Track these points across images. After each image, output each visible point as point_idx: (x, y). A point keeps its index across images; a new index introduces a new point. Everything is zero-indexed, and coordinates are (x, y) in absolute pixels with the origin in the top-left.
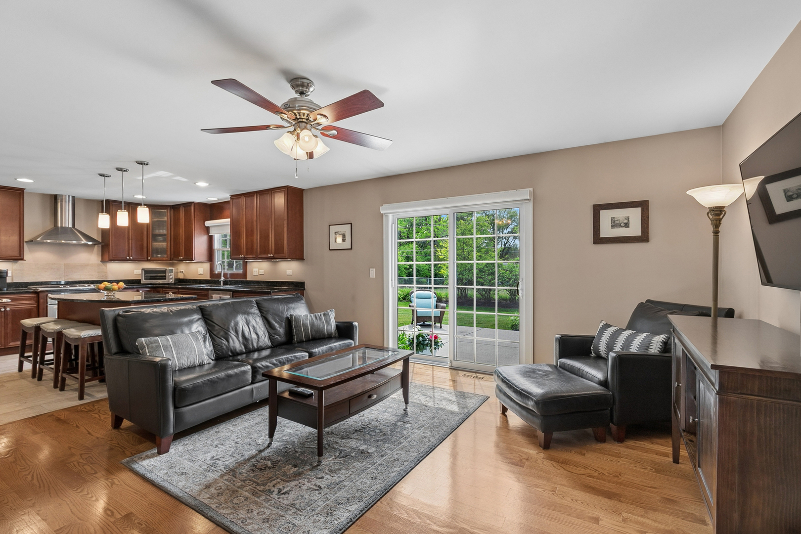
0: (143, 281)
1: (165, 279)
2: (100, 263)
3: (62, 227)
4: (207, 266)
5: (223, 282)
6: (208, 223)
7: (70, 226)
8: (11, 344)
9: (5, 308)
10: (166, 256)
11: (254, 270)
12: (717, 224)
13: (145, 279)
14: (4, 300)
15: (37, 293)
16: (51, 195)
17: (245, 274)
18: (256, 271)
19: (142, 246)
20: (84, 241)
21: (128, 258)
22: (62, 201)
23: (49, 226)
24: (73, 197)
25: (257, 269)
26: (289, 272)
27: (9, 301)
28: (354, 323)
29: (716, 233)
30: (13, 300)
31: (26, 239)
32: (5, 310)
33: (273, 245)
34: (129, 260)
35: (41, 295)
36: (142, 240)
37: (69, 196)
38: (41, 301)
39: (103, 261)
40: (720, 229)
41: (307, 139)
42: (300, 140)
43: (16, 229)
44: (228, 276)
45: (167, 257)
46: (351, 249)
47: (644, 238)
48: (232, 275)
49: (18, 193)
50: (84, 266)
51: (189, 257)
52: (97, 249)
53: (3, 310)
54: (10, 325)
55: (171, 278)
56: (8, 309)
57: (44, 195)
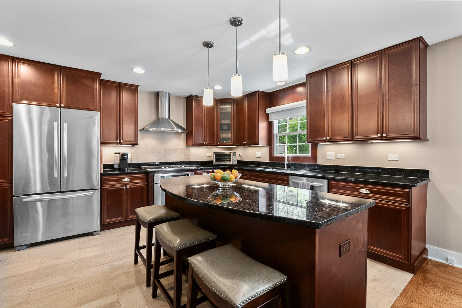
0: (215, 163)
1: (230, 161)
2: (185, 147)
3: (162, 118)
4: (266, 150)
5: (287, 165)
6: (269, 111)
7: (167, 117)
8: (130, 217)
9: (126, 186)
10: (230, 141)
11: (328, 153)
13: (216, 161)
14: (126, 180)
15: (147, 173)
16: (155, 93)
17: (314, 157)
18: (332, 155)
19: (213, 133)
20: (176, 129)
21: (205, 143)
22: (162, 97)
23: (154, 118)
24: (169, 93)
25: (333, 153)
26: (393, 156)
27: (129, 180)
30: (131, 179)
31: (139, 128)
32: (126, 188)
34: (205, 145)
35: (150, 175)
36: (213, 129)
37: (166, 92)
38: (150, 180)
39: (187, 146)
43: (134, 119)
45: (232, 142)
48: (295, 159)
49: (134, 89)
50: (176, 150)
51: (253, 141)
52: (183, 136)
53: (125, 188)
54: (129, 201)
55: (233, 162)
56: (128, 187)
57: (151, 93)
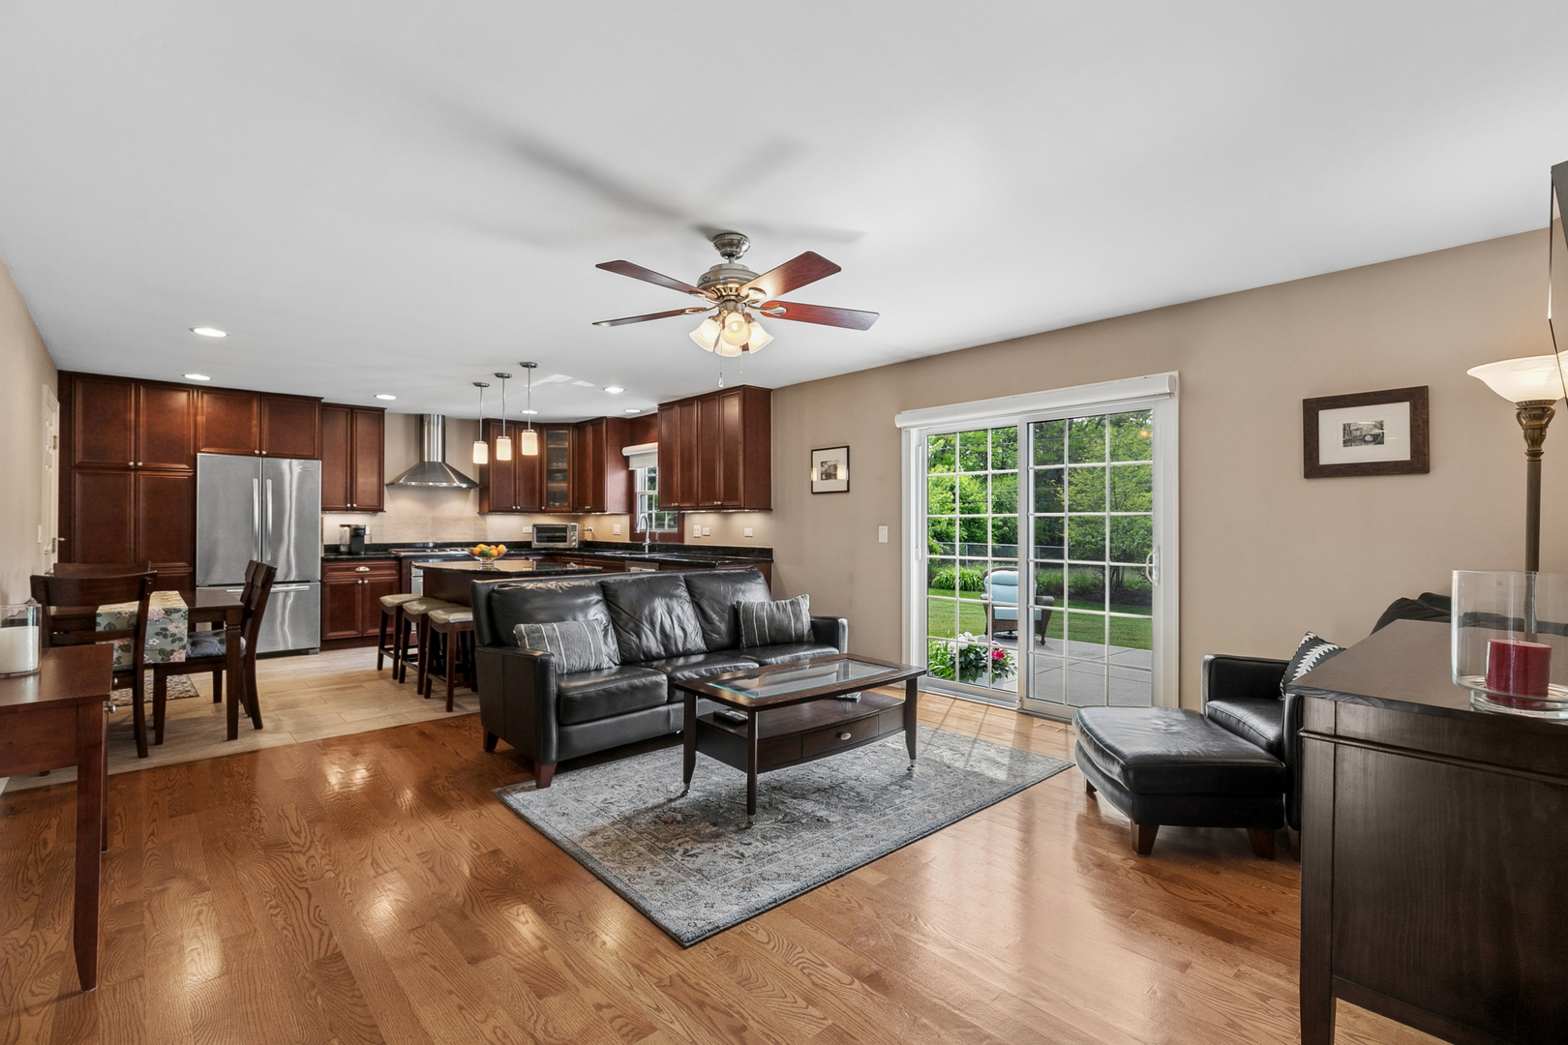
0: (535, 544)
1: (565, 541)
2: (478, 515)
3: (429, 462)
4: (625, 520)
5: (649, 547)
6: (627, 451)
7: (440, 460)
8: (369, 631)
9: (363, 580)
10: (566, 504)
11: (695, 527)
12: (1536, 440)
13: (538, 541)
14: (362, 569)
15: (399, 559)
16: (416, 415)
17: (681, 535)
18: (698, 530)
19: (533, 489)
20: (457, 483)
21: (514, 507)
22: (429, 424)
23: (414, 461)
24: (443, 417)
25: (699, 527)
26: (748, 532)
27: (367, 569)
28: (839, 620)
29: (1535, 456)
30: (372, 568)
31: (386, 481)
32: (363, 583)
33: (722, 485)
34: (516, 511)
35: (404, 562)
36: (533, 479)
37: (438, 416)
38: (404, 571)
39: (481, 513)
40: (1544, 447)
41: (735, 327)
42: (726, 329)
43: (376, 466)
44: (657, 538)
45: (569, 506)
46: (848, 491)
47: (1418, 463)
48: (663, 536)
49: (377, 414)
50: (457, 520)
51: (599, 506)
52: (473, 494)
53: (360, 582)
54: (368, 605)
55: (573, 541)
56: (366, 582)
57: (408, 416)
